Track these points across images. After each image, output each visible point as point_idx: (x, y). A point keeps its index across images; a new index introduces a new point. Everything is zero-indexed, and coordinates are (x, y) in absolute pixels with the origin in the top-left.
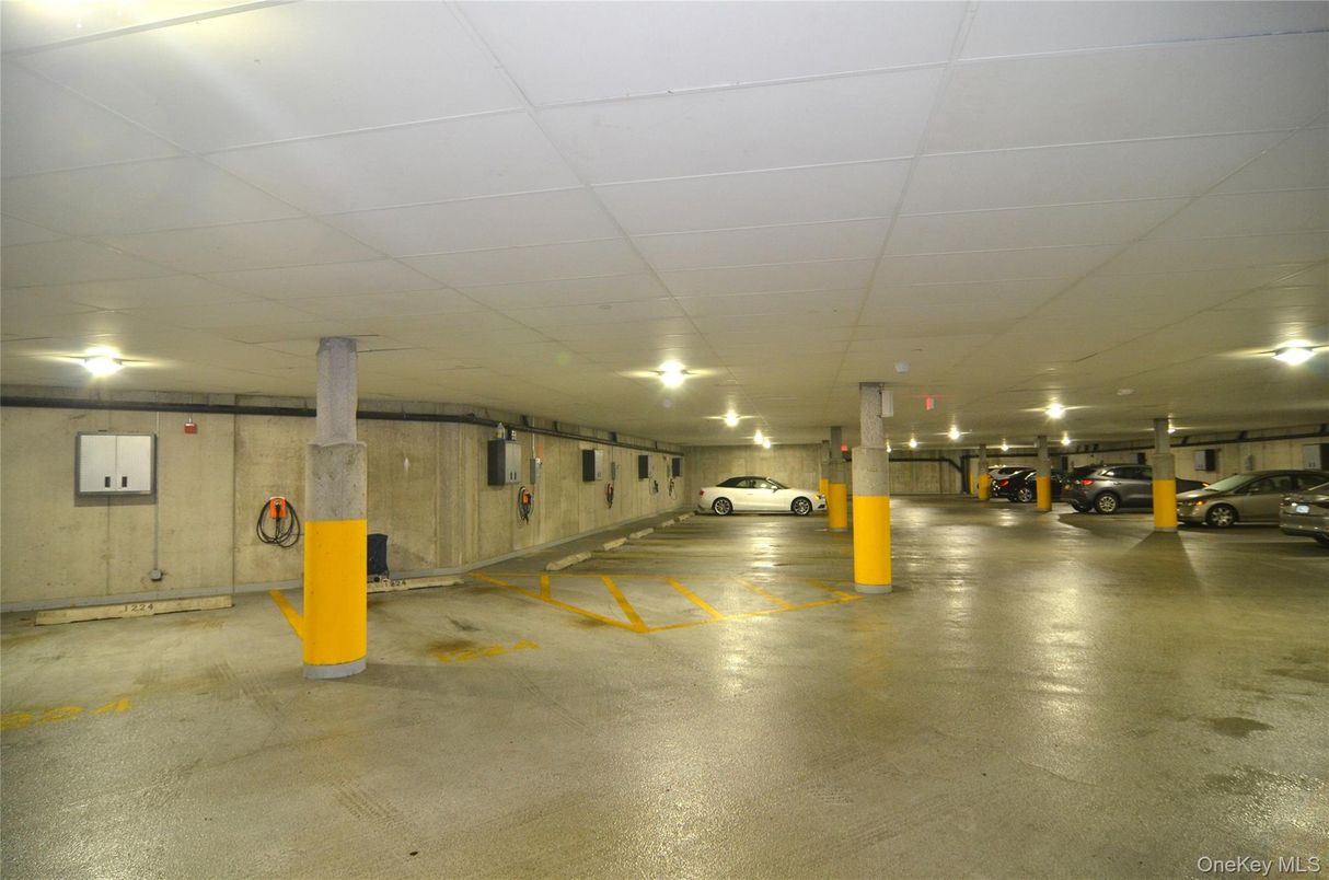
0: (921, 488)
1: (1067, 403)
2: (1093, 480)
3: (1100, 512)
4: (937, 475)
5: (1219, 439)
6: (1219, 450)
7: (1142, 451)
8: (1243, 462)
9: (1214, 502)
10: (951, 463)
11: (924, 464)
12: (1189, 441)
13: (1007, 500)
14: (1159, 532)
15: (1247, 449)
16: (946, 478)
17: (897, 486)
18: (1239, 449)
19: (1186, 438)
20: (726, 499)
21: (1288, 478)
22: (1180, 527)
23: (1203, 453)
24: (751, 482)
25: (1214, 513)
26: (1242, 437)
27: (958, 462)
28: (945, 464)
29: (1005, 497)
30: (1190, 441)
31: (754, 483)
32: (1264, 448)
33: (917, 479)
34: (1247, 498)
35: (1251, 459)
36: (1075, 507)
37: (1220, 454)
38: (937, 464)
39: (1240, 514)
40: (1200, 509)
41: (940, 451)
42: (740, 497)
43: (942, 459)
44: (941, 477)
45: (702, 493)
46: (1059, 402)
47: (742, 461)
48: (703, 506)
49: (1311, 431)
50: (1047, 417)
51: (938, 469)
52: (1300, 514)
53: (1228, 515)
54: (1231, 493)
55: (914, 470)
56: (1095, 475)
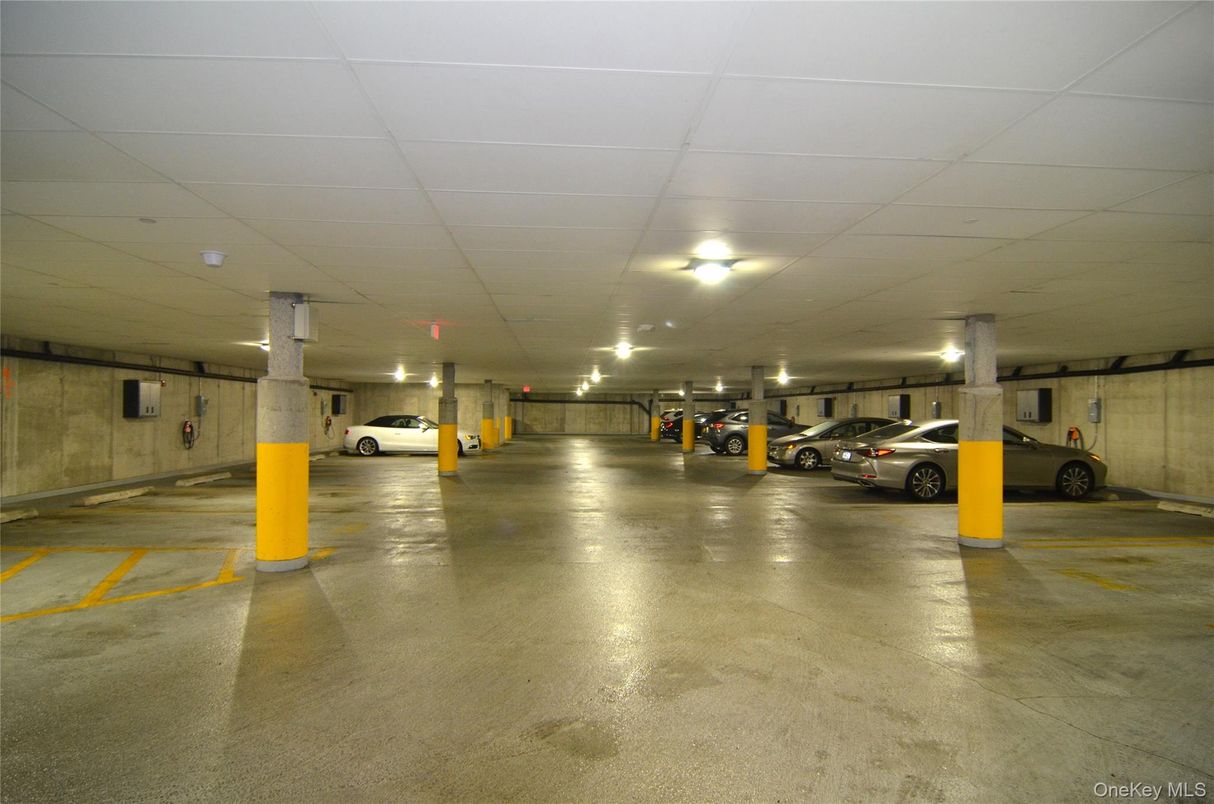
0: (612, 429)
1: (637, 343)
2: (724, 423)
3: (730, 454)
4: (628, 416)
5: (836, 389)
6: (835, 398)
7: (784, 398)
8: (850, 409)
9: (805, 446)
10: (641, 406)
11: (618, 405)
12: (815, 391)
13: (673, 441)
14: (748, 475)
15: (854, 397)
16: (636, 420)
17: (592, 426)
18: (847, 398)
19: (814, 388)
20: (373, 439)
21: (864, 425)
22: (771, 470)
23: (823, 401)
24: (406, 422)
25: (802, 457)
26: (850, 388)
27: (647, 405)
28: (636, 407)
29: (671, 438)
30: (817, 390)
31: (409, 422)
32: (864, 397)
33: (611, 420)
34: (829, 443)
35: (855, 408)
36: (713, 449)
37: (836, 402)
38: (628, 407)
39: (823, 458)
40: (791, 452)
41: (631, 395)
42: (387, 437)
43: (633, 402)
44: (631, 418)
45: (347, 432)
46: (629, 342)
47: (415, 400)
48: (348, 446)
49: (896, 383)
50: (616, 357)
51: (629, 410)
52: (843, 460)
53: (814, 458)
54: (817, 438)
55: (608, 413)
56: (727, 419)
